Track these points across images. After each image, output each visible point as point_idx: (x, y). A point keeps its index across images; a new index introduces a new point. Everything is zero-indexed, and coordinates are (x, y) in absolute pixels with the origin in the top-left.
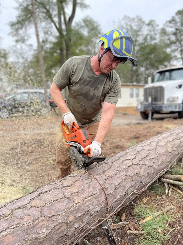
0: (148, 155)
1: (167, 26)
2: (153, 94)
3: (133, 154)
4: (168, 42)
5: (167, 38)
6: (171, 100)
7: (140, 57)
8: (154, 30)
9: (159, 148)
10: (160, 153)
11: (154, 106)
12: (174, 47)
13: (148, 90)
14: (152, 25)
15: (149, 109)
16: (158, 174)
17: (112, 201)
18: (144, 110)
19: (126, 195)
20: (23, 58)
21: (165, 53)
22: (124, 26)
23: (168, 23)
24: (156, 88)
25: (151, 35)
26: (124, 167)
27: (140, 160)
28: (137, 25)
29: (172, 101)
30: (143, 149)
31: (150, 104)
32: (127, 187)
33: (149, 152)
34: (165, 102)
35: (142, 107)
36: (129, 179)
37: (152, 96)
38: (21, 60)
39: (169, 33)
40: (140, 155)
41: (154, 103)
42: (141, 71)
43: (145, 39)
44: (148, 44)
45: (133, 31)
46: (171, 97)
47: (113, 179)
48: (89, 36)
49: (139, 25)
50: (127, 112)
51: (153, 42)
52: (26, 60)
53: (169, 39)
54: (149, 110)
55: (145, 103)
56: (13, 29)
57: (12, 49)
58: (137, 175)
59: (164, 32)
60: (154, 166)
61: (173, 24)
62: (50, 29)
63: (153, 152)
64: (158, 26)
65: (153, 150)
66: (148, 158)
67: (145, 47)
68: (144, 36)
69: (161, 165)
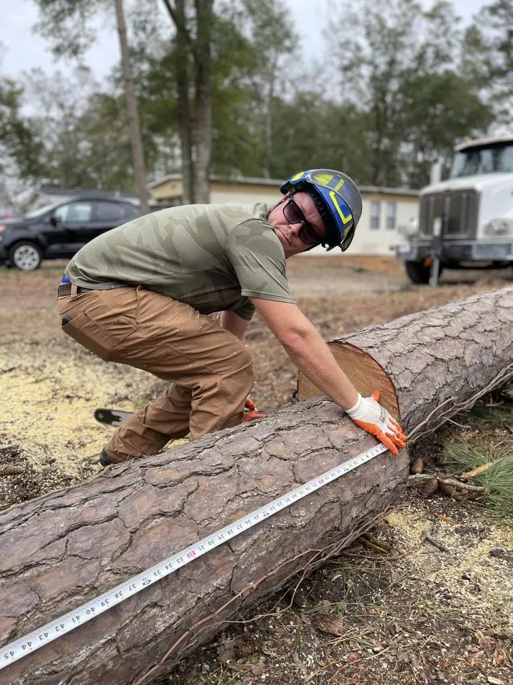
0: (479, 323)
1: (484, 23)
2: (447, 210)
3: (441, 317)
4: (485, 69)
5: (481, 57)
6: (496, 228)
7: (402, 110)
8: (445, 33)
9: (502, 311)
10: (505, 323)
11: (447, 244)
12: (499, 86)
13: (432, 199)
14: (442, 17)
15: (432, 252)
16: (501, 370)
17: (409, 407)
18: (418, 256)
19: (436, 400)
20: (61, 106)
21: (475, 100)
22: (361, 16)
23: (487, 13)
24: (456, 195)
25: (436, 46)
26: (428, 339)
27: (462, 329)
28: (396, 16)
29: (500, 232)
30: (464, 309)
31: (435, 238)
32: (437, 382)
33: (480, 317)
34: (481, 235)
35: (412, 248)
36: (442, 365)
37: (443, 216)
38: (55, 113)
39: (488, 45)
40: (459, 320)
41: (447, 236)
42: (403, 154)
43: (420, 58)
44: (427, 74)
45: (385, 32)
46: (495, 221)
47: (407, 360)
48: (258, 43)
49: (404, 14)
50: (365, 266)
51: (441, 69)
52: (71, 115)
53: (487, 63)
54: (433, 257)
55: (423, 236)
56: (46, 14)
57: (29, 78)
58: (458, 361)
59: (473, 40)
60: (494, 348)
61: (501, 16)
62: (152, 17)
63: (489, 318)
64: (458, 19)
65: (487, 312)
66: (480, 329)
67: (420, 83)
68: (418, 48)
69: (509, 350)
